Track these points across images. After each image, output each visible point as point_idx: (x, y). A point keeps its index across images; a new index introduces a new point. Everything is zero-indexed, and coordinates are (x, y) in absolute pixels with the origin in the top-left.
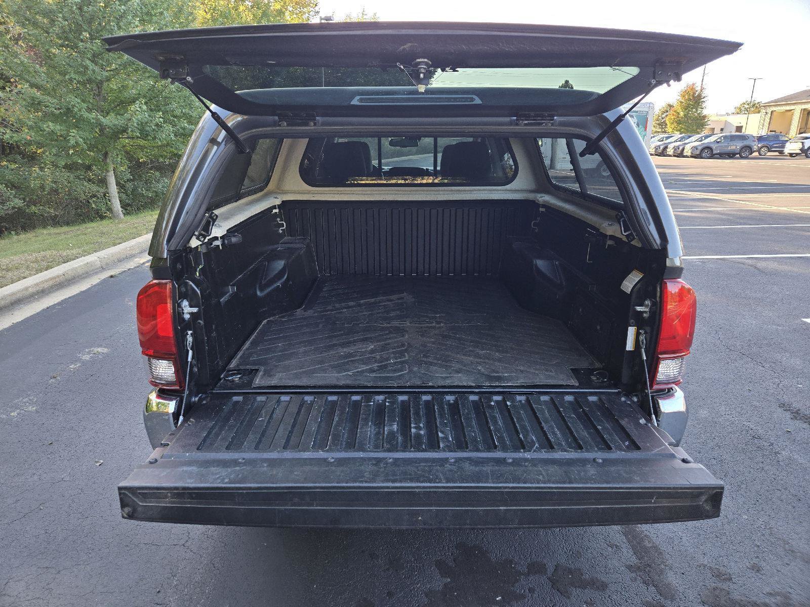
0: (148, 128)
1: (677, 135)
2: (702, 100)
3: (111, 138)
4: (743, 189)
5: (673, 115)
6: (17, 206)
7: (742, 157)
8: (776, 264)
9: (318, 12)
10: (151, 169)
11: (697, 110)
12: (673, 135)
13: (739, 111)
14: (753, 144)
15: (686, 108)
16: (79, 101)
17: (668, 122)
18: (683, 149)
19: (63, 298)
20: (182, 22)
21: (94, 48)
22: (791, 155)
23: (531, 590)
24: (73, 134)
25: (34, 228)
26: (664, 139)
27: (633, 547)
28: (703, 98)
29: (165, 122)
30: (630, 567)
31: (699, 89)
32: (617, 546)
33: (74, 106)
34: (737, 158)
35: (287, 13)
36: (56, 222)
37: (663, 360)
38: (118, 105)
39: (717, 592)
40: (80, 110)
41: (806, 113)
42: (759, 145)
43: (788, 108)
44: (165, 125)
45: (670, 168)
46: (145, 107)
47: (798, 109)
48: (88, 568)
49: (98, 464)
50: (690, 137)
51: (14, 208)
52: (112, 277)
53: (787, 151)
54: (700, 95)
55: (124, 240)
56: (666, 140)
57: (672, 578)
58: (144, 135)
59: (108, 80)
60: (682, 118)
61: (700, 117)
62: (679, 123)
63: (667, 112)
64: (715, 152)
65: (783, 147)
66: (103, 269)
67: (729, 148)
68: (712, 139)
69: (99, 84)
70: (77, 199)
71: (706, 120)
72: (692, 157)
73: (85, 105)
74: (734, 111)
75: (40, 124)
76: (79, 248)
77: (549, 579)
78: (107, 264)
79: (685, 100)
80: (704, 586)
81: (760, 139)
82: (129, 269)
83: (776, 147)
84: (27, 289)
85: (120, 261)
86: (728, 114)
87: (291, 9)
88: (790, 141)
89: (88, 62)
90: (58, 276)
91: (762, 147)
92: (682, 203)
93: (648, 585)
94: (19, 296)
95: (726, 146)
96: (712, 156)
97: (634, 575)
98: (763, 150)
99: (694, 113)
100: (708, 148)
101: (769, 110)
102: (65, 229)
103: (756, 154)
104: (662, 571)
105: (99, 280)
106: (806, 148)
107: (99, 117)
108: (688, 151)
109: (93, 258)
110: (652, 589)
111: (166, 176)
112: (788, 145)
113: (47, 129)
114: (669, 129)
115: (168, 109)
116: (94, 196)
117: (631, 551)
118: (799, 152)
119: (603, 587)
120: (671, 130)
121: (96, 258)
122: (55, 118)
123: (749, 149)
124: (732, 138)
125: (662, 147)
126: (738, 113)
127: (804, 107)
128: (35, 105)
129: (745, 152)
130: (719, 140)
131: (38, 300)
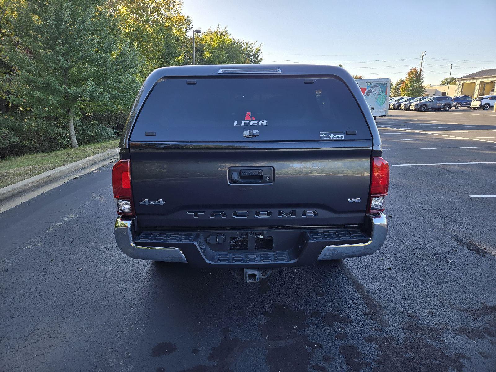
0: (94, 95)
1: (406, 98)
2: (421, 77)
3: (72, 101)
4: (444, 128)
5: (404, 86)
6: (15, 141)
7: (445, 110)
8: (458, 167)
9: (192, 28)
10: (93, 120)
11: (418, 83)
12: (404, 98)
13: (444, 83)
14: (451, 102)
15: (412, 82)
16: (54, 79)
17: (401, 90)
18: (410, 106)
19: (48, 190)
20: (115, 34)
21: (64, 49)
22: (474, 108)
23: (313, 323)
24: (51, 98)
25: (24, 154)
26: (399, 100)
27: (367, 305)
28: (422, 76)
29: (104, 91)
30: (365, 313)
31: (419, 70)
32: (358, 304)
33: (51, 82)
34: (442, 111)
35: (173, 28)
36: (37, 150)
37: (374, 198)
38: (76, 82)
39: (410, 323)
40: (55, 85)
41: (483, 84)
42: (455, 103)
43: (472, 81)
44: (104, 93)
45: (401, 117)
46: (93, 83)
47: (478, 82)
48: (79, 317)
49: (79, 270)
50: (414, 99)
51: (13, 142)
52: (75, 178)
53: (472, 106)
54: (420, 74)
55: (81, 158)
56: (399, 101)
57: (387, 318)
58: (92, 99)
59: (71, 67)
60: (409, 88)
61: (420, 87)
62: (408, 91)
63: (401, 84)
64: (429, 107)
65: (470, 104)
66: (69, 174)
67: (437, 105)
68: (427, 100)
69: (66, 70)
70: (50, 137)
71: (424, 89)
72: (415, 110)
73: (57, 82)
74: (441, 83)
75: (31, 93)
76: (55, 163)
77: (322, 319)
78: (72, 172)
79: (411, 77)
80: (403, 321)
81: (456, 99)
82: (84, 175)
83: (465, 104)
84: (28, 184)
85: (79, 170)
86: (437, 85)
87: (175, 26)
88: (473, 100)
89: (60, 57)
90: (45, 178)
91: (457, 105)
92: (407, 136)
93: (373, 320)
94: (24, 188)
95: (435, 104)
96: (427, 110)
97: (366, 316)
98: (457, 106)
99: (416, 85)
100: (424, 105)
101: (461, 82)
102: (43, 154)
103: (453, 108)
104: (381, 315)
105: (68, 180)
106: (483, 104)
107: (66, 88)
108: (412, 107)
109: (63, 168)
110: (376, 322)
111: (102, 124)
112: (472, 102)
113: (36, 96)
114: (402, 95)
115: (106, 84)
116: (60, 135)
117: (366, 306)
118: (478, 106)
119: (350, 321)
120: (403, 95)
121: (66, 168)
122: (40, 89)
123: (450, 106)
124: (439, 99)
125: (397, 105)
126: (443, 85)
127: (482, 80)
128: (29, 81)
129: (447, 107)
130: (431, 100)
131: (34, 191)
